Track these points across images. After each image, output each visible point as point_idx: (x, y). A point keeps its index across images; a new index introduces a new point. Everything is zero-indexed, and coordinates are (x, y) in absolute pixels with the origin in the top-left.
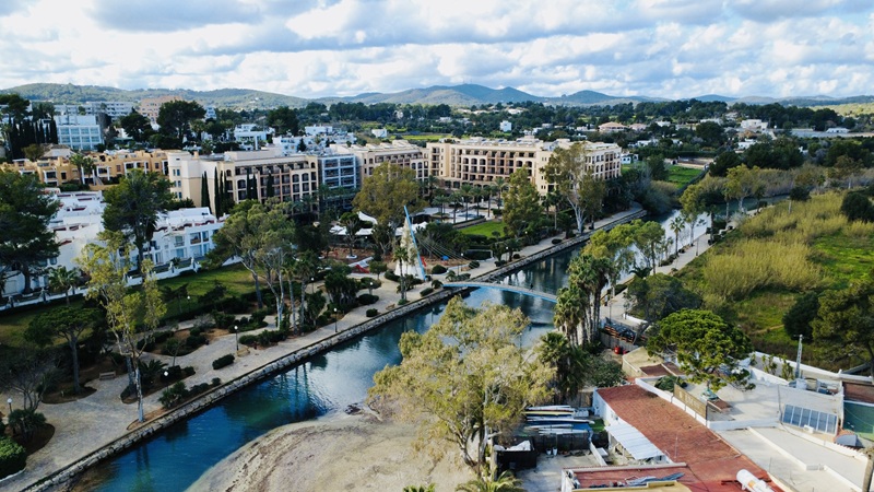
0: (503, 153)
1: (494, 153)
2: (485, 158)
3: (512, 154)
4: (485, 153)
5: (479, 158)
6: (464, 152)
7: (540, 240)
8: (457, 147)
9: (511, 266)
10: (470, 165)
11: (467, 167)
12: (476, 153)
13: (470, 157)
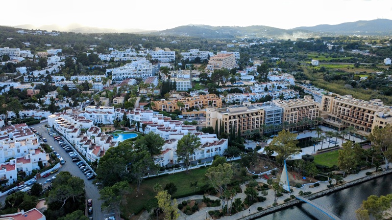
0: (360, 109)
1: (355, 108)
2: (350, 109)
3: (364, 110)
4: (350, 107)
5: (346, 109)
6: (340, 104)
7: (360, 170)
8: (337, 101)
9: (336, 188)
10: (341, 111)
11: (340, 112)
12: (346, 106)
13: (342, 108)
